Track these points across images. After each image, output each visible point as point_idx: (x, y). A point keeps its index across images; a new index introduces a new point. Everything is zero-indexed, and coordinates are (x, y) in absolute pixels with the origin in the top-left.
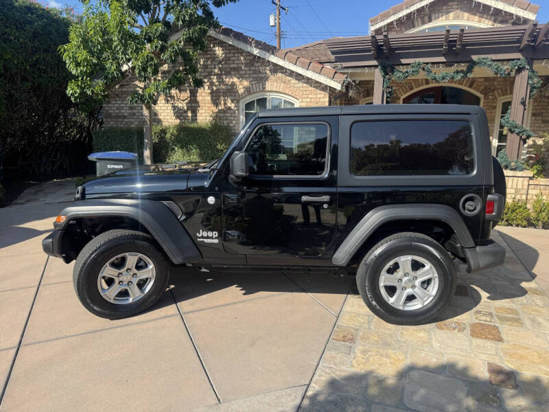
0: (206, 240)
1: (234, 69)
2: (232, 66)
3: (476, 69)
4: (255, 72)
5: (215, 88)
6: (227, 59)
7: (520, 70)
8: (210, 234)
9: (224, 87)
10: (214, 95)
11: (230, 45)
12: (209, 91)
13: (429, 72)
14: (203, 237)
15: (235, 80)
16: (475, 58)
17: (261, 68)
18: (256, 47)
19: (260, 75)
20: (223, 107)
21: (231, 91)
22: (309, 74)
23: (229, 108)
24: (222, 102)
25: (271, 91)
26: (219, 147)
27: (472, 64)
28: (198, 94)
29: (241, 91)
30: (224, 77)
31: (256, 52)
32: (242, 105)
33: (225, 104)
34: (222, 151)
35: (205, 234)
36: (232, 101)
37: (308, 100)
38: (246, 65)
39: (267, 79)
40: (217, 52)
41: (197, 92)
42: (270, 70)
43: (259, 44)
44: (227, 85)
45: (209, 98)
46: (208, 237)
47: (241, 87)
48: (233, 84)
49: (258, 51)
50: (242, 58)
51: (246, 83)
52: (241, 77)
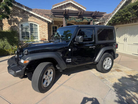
0: (68, 62)
1: (17, 14)
2: (16, 13)
3: (84, 19)
4: (24, 15)
5: (9, 19)
6: (14, 11)
7: (91, 20)
8: (69, 59)
9: (13, 19)
10: (9, 21)
11: (16, 7)
12: (7, 20)
13: (75, 19)
14: (67, 61)
15: (17, 17)
16: (84, 17)
17: (26, 14)
18: (25, 8)
19: (26, 16)
20: (13, 25)
21: (16, 21)
22: (43, 17)
23: (16, 26)
24: (13, 24)
25: (30, 21)
26: (15, 38)
27: (83, 18)
28: (3, 21)
29: (20, 21)
30: (13, 16)
31: (25, 9)
32: (20, 25)
33: (14, 24)
34: (16, 39)
35: (68, 60)
36: (17, 24)
37: (42, 24)
38: (21, 13)
39: (28, 18)
40: (10, 8)
41: (2, 20)
42: (29, 15)
43: (26, 7)
44: (14, 18)
45: (7, 22)
46: (69, 61)
47: (19, 19)
48: (16, 18)
49: (26, 9)
50: (19, 11)
51: (21, 18)
52: (19, 16)
